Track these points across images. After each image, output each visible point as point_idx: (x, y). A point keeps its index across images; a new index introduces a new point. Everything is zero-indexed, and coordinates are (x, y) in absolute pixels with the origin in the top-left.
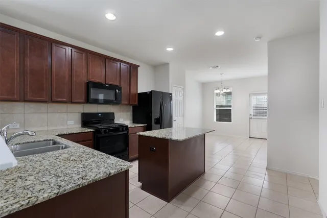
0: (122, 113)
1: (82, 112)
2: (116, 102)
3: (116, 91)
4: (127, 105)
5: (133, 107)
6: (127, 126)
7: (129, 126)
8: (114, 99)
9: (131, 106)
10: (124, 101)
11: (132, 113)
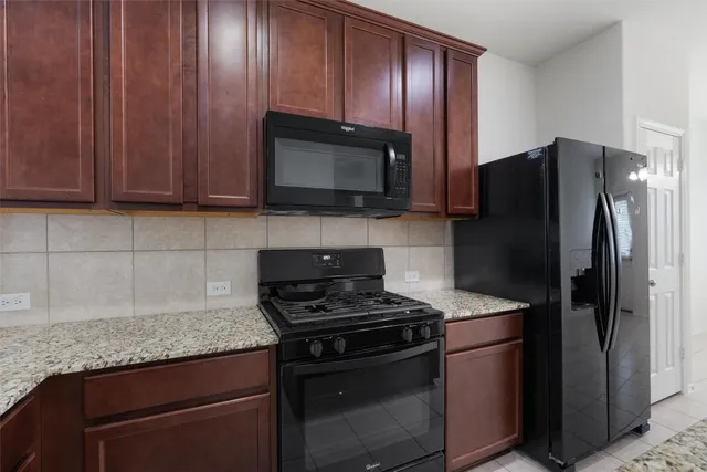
0: (414, 249)
1: (262, 245)
2: (388, 200)
3: (387, 156)
4: (435, 214)
5: (456, 225)
6: (439, 315)
7: (448, 316)
8: (380, 190)
9: (449, 223)
10: (422, 199)
11: (450, 249)
